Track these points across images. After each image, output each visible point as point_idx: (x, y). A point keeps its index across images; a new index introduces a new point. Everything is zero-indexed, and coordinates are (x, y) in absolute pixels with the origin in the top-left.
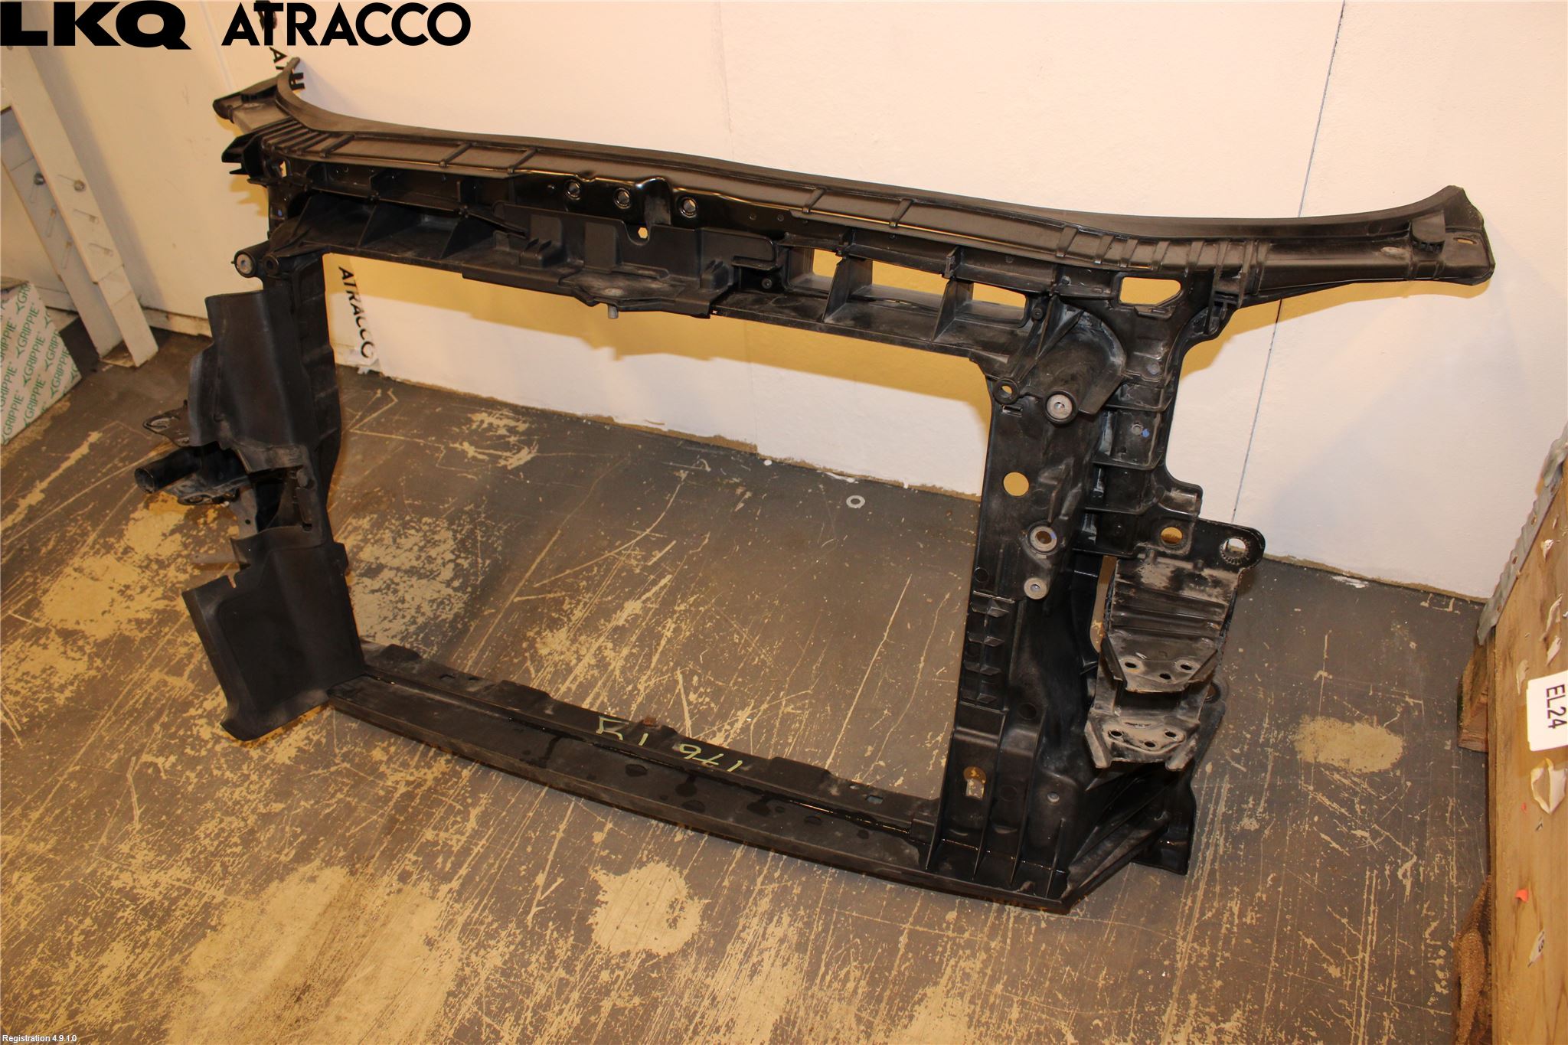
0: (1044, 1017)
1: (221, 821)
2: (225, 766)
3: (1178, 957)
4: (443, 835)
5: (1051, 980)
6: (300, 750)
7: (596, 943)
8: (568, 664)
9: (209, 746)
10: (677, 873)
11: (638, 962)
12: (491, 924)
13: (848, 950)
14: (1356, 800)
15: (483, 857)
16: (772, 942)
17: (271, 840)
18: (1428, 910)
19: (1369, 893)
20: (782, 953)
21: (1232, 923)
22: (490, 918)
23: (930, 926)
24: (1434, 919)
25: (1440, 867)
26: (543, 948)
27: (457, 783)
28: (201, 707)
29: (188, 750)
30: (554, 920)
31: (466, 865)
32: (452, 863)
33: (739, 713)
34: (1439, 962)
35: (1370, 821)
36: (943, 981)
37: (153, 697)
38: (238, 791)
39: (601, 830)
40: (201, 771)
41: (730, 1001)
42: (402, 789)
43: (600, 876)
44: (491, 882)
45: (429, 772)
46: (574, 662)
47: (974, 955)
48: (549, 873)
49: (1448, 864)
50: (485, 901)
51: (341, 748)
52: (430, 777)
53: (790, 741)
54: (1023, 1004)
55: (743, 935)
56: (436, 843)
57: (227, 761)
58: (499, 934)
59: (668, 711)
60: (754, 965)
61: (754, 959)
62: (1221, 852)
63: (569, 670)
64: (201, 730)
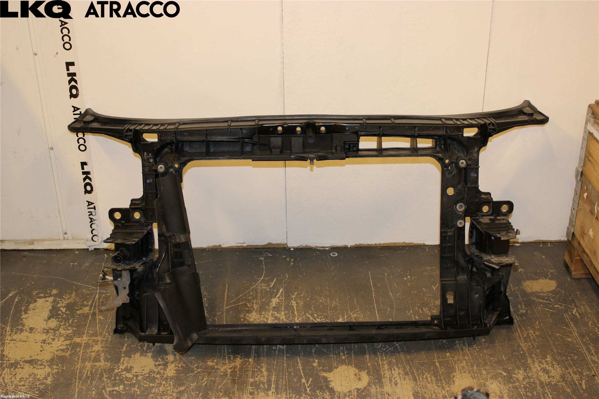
0: (493, 371)
2: (147, 383)
3: (523, 347)
5: (489, 362)
6: (176, 370)
7: (337, 391)
9: (135, 379)
10: (350, 367)
11: (355, 392)
12: (295, 397)
13: (422, 371)
14: (550, 298)
15: (277, 381)
16: (396, 375)
18: (587, 319)
19: (568, 319)
20: (401, 377)
21: (533, 336)
22: (294, 395)
23: (443, 358)
24: (590, 321)
25: (584, 309)
26: (320, 398)
27: (249, 363)
28: (119, 368)
29: (126, 382)
30: (317, 389)
31: (273, 384)
32: (267, 385)
34: (597, 330)
35: (557, 302)
36: (457, 370)
37: (93, 371)
38: (160, 388)
39: (315, 362)
40: (138, 386)
41: (394, 393)
42: (229, 370)
43: (324, 374)
44: (286, 386)
45: (236, 363)
47: (462, 362)
48: (305, 378)
49: (586, 307)
50: (288, 392)
51: (194, 366)
54: (485, 370)
55: (385, 376)
56: (256, 382)
57: (147, 381)
60: (394, 382)
62: (518, 320)
64: (126, 375)
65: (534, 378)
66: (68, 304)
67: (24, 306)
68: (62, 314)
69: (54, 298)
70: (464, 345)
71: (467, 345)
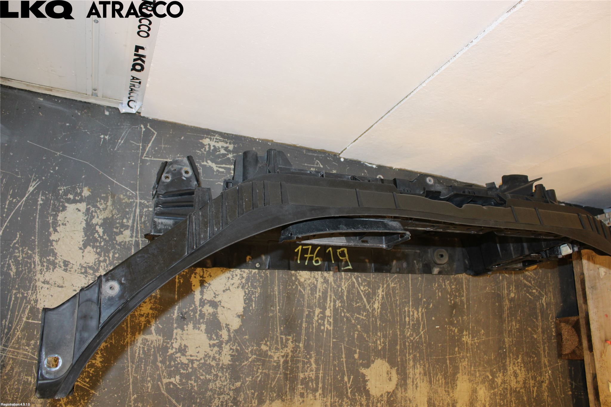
0: (484, 373)
1: (219, 399)
2: (204, 373)
3: (506, 344)
4: (306, 374)
5: (483, 361)
6: (231, 355)
7: (372, 395)
8: (314, 284)
9: (190, 366)
10: (384, 361)
11: (386, 396)
12: (338, 401)
13: (436, 370)
14: (532, 280)
15: (324, 378)
16: (418, 375)
17: (245, 399)
18: (549, 311)
19: (538, 310)
20: (421, 378)
21: (514, 329)
22: (337, 400)
23: (453, 354)
24: (550, 313)
25: (550, 297)
26: (358, 403)
27: (300, 351)
28: (173, 347)
29: (182, 371)
30: (356, 392)
31: (320, 383)
32: (315, 383)
33: (379, 291)
34: (553, 326)
35: (535, 286)
36: (460, 371)
37: (146, 349)
38: (217, 382)
39: (356, 353)
40: (195, 379)
41: (414, 399)
42: (282, 360)
43: (363, 370)
44: (331, 385)
45: (287, 349)
46: (315, 282)
47: (465, 360)
48: (348, 376)
49: (551, 295)
50: (333, 394)
51: (248, 350)
52: (289, 351)
53: (397, 298)
54: (479, 371)
55: (410, 376)
56: (305, 378)
57: (203, 371)
58: (343, 404)
59: (356, 296)
60: (416, 385)
61: (415, 383)
63: (316, 287)
64: (181, 359)
65: (507, 383)
66: (105, 220)
67: (51, 215)
68: (99, 239)
69: (87, 205)
70: (469, 338)
71: (471, 338)
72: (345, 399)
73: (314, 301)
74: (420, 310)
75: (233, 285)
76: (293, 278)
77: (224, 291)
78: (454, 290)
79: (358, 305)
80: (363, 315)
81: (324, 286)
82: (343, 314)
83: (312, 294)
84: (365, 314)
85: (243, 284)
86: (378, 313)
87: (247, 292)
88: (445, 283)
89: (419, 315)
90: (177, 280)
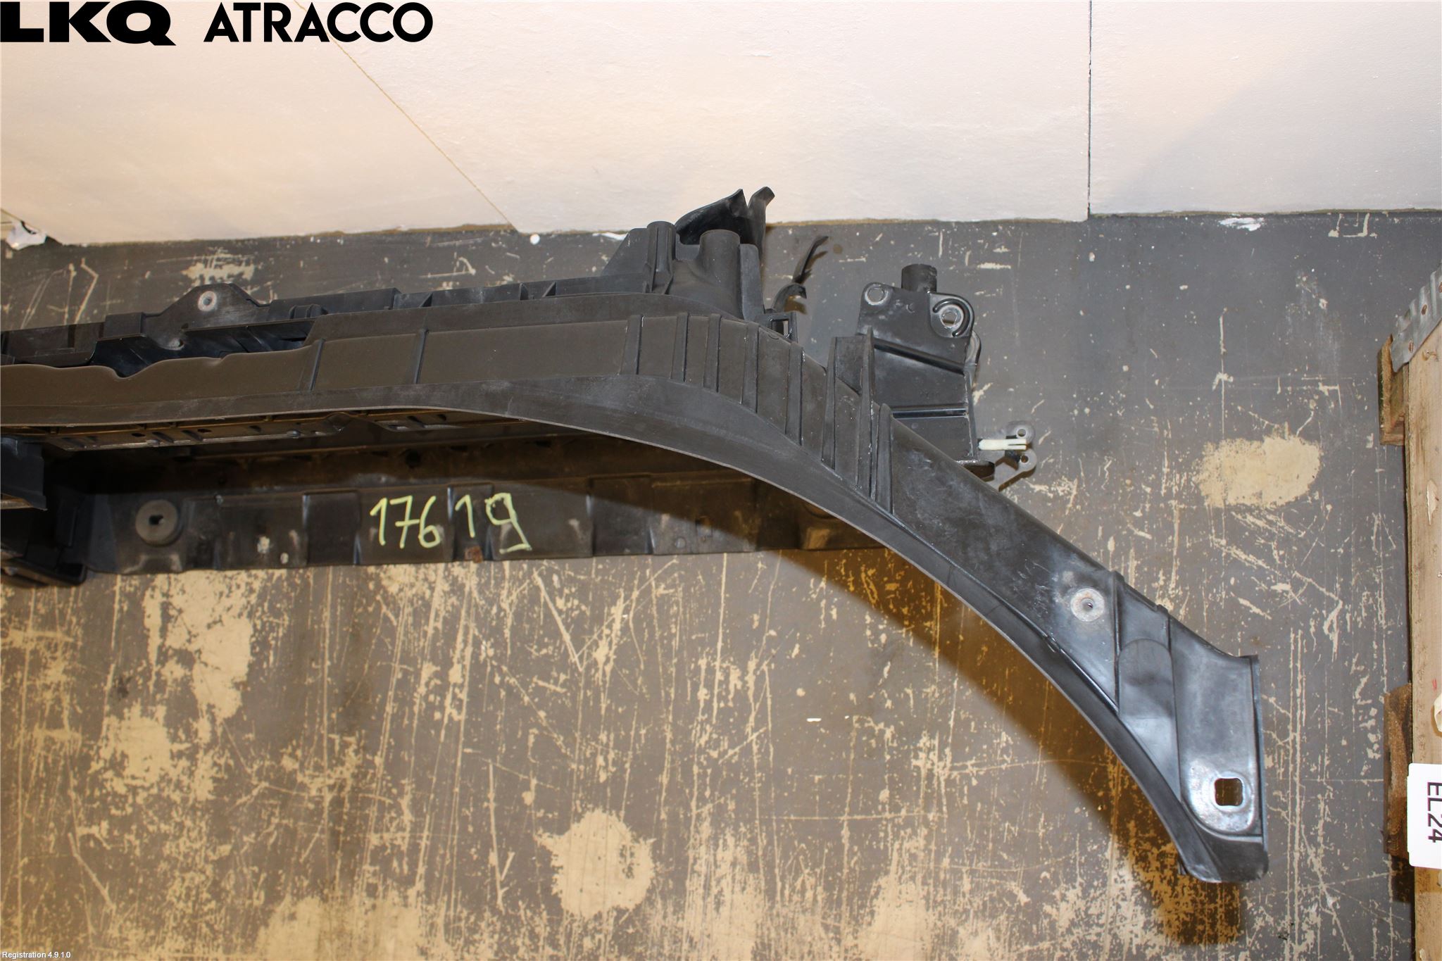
0: (994, 881)
1: (183, 880)
2: (156, 819)
3: (1111, 784)
4: (386, 836)
5: (994, 841)
6: (215, 780)
7: (567, 912)
8: (423, 598)
9: (130, 800)
10: (614, 817)
11: (612, 921)
12: (468, 918)
13: (796, 858)
14: (1274, 545)
15: (432, 850)
16: (725, 868)
17: (236, 887)
18: (1357, 665)
19: (1295, 661)
20: (738, 877)
22: (465, 913)
23: (866, 811)
24: (1364, 673)
25: (1368, 608)
26: (523, 930)
27: (374, 775)
28: (99, 758)
29: (114, 811)
30: (522, 898)
31: (421, 863)
32: (408, 864)
33: (613, 610)
34: (1371, 723)
35: (1290, 569)
36: (893, 868)
37: (50, 760)
38: (181, 841)
39: (528, 789)
40: (137, 830)
41: (706, 939)
42: (328, 797)
43: (545, 840)
44: (450, 872)
45: (344, 769)
46: (428, 593)
47: (915, 833)
48: (499, 850)
49: (1376, 601)
50: (453, 896)
51: (252, 767)
52: (347, 775)
53: (673, 631)
54: (972, 872)
55: (697, 867)
56: (384, 848)
57: (155, 813)
58: (480, 927)
59: (542, 628)
60: (716, 897)
61: (715, 891)
63: (427, 605)
64: (114, 784)
65: (1101, 926)
70: (940, 759)
71: (949, 759)
72: (487, 914)
73: (421, 644)
74: (752, 665)
75: (229, 609)
76: (371, 586)
77: (209, 626)
78: (895, 599)
79: (544, 651)
80: (556, 683)
81: (450, 602)
82: (497, 680)
83: (417, 625)
84: (563, 677)
85: (252, 606)
86: (604, 674)
87: (259, 627)
88: (857, 574)
89: (745, 683)
90: (117, 606)
